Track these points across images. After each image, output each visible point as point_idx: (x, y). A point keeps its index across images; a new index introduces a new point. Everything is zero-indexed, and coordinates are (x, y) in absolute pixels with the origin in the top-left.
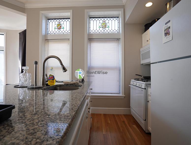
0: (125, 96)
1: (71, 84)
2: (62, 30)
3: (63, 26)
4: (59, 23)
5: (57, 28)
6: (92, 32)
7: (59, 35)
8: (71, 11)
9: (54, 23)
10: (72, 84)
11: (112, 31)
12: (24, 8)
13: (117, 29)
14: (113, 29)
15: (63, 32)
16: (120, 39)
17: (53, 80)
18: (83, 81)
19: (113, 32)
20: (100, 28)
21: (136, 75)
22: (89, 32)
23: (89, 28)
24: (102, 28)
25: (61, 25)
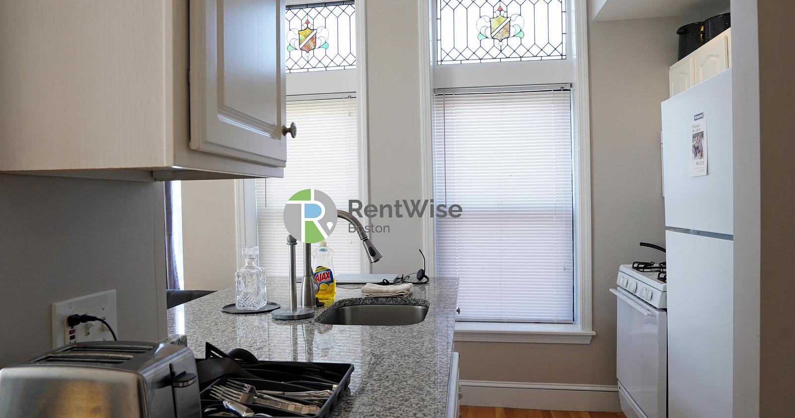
0: (594, 333)
1: (387, 297)
2: (319, 53)
4: (308, 22)
5: (298, 48)
6: (448, 58)
7: (308, 76)
10: (392, 297)
11: (535, 50)
13: (556, 39)
14: (541, 42)
15: (326, 61)
16: (571, 86)
17: (328, 283)
18: (424, 280)
19: (542, 54)
20: (484, 41)
21: (642, 244)
22: (435, 61)
23: (436, 40)
24: (492, 38)
25: (315, 31)
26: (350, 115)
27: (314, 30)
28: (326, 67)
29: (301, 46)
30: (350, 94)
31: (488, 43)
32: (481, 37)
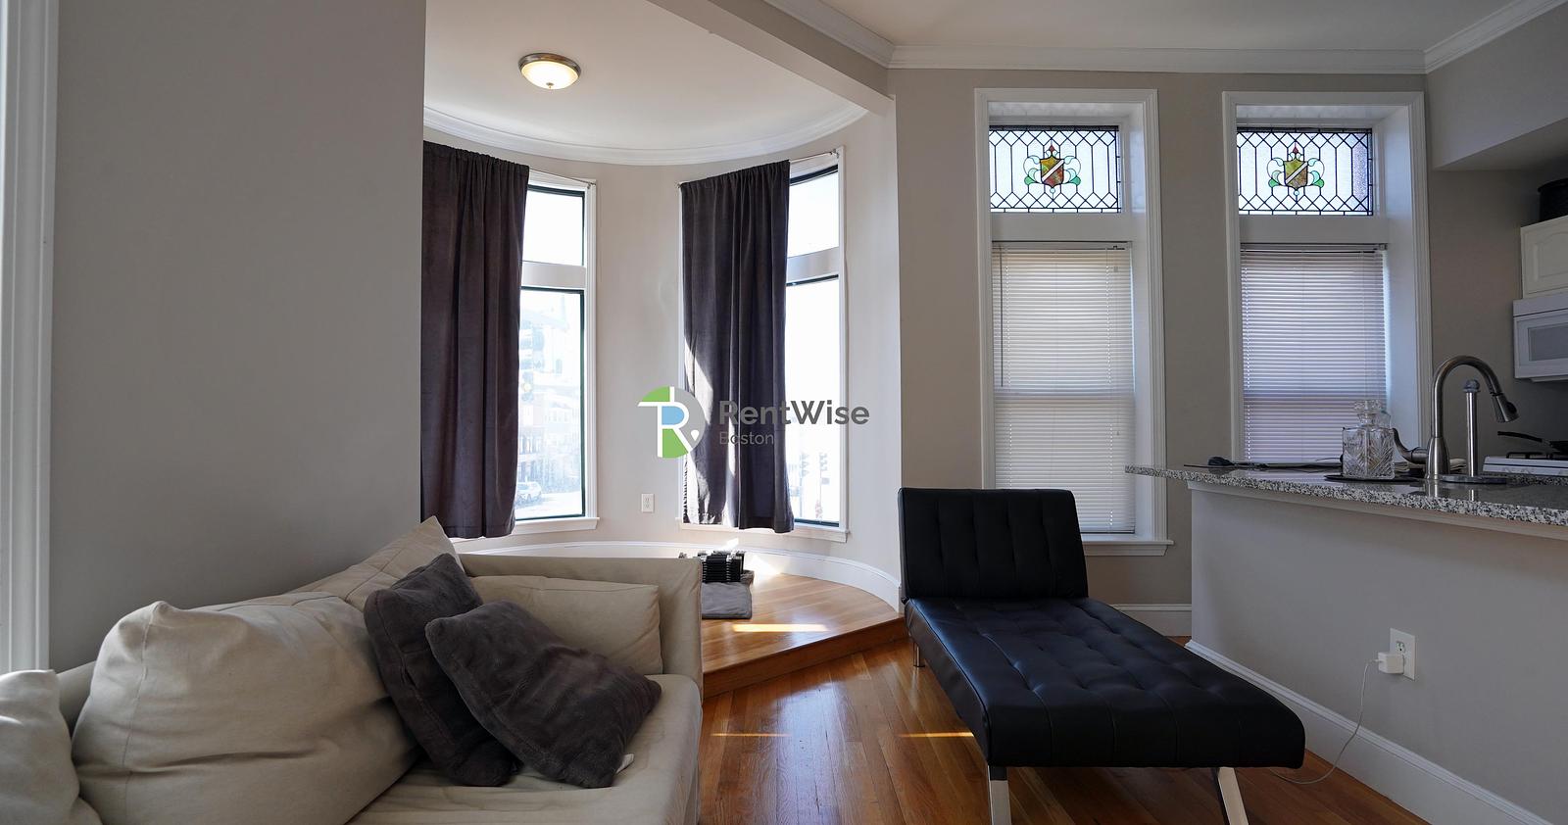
2: (1068, 189)
3: (1071, 166)
4: (1052, 149)
5: (1039, 181)
7: (1053, 218)
8: (1153, 94)
9: (1020, 149)
11: (1337, 204)
12: (883, 67)
13: (1362, 191)
15: (1077, 201)
16: (1386, 247)
21: (1501, 433)
24: (1286, 185)
25: (1061, 162)
26: (1115, 271)
27: (1060, 159)
28: (1077, 208)
29: (1044, 178)
30: (1115, 244)
31: (1281, 192)
32: (1274, 184)
